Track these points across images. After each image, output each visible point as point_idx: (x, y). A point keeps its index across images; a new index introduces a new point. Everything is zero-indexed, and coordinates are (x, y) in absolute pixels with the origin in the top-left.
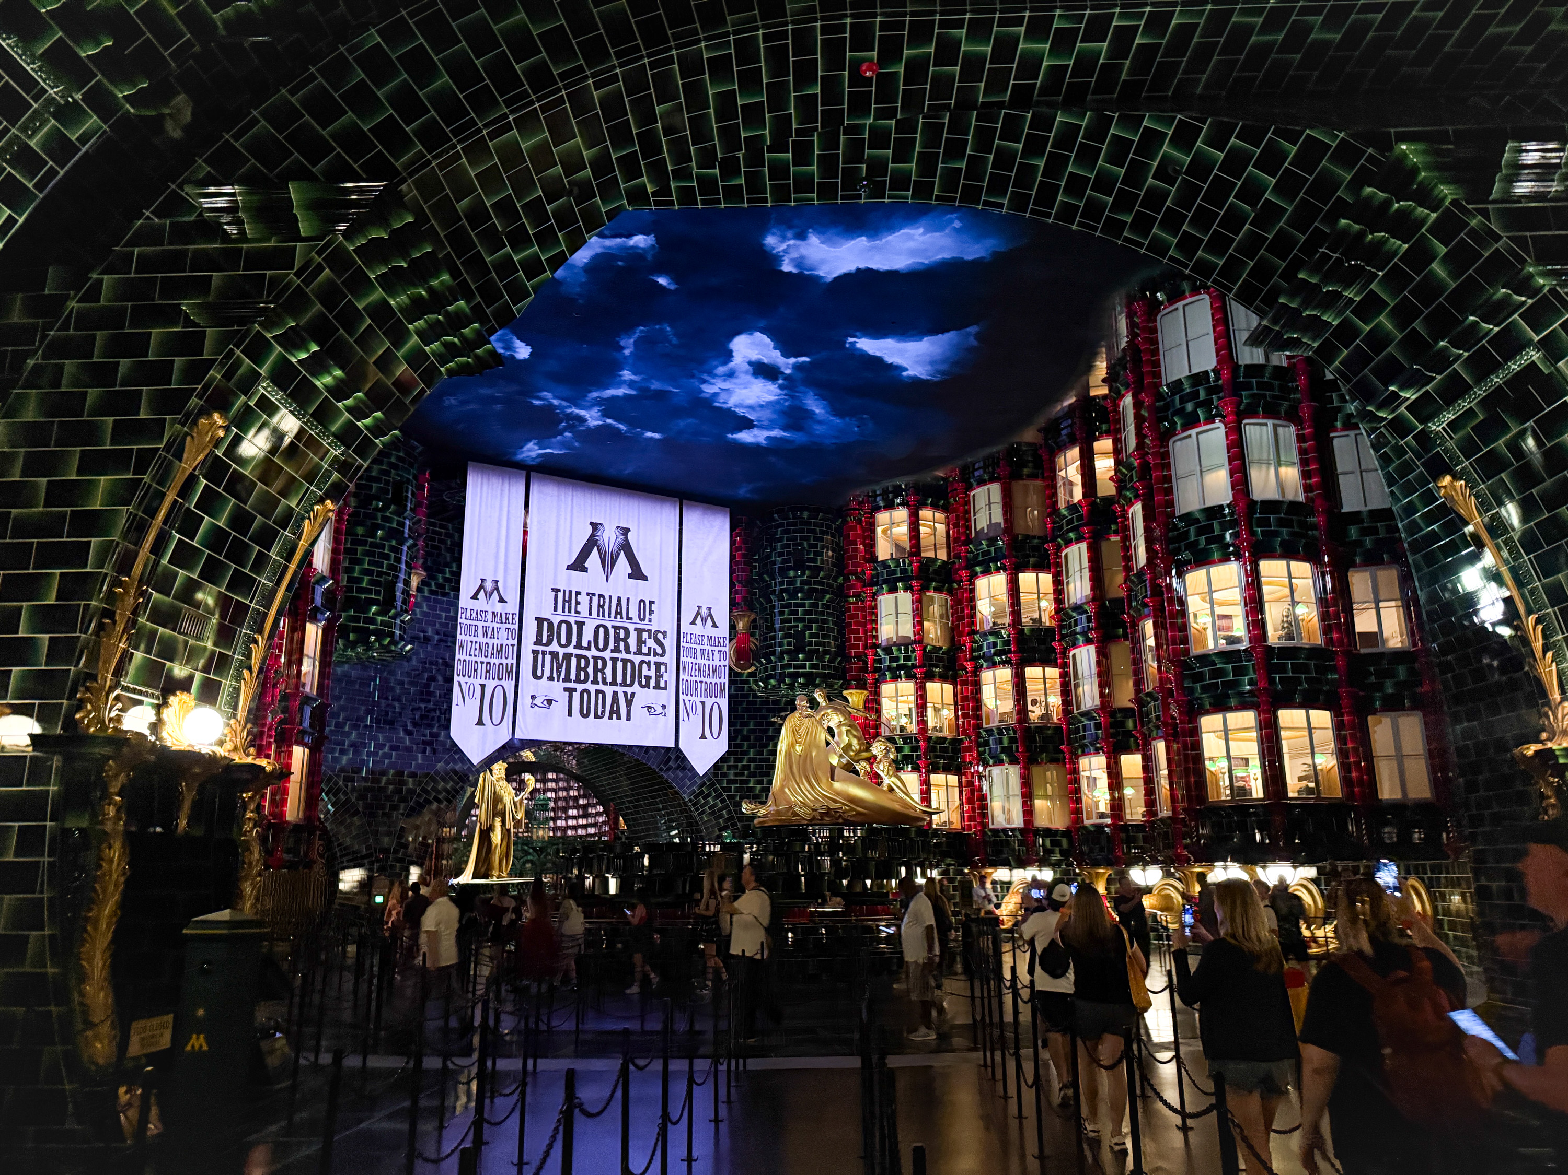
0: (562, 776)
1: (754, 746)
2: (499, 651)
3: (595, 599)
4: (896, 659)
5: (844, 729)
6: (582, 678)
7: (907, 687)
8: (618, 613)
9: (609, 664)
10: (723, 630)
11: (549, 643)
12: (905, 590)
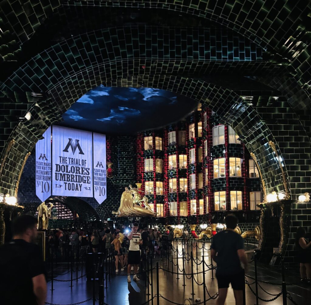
0: (60, 203)
1: (113, 197)
2: (47, 173)
3: (71, 160)
4: (149, 176)
5: (136, 194)
6: (68, 180)
7: (152, 183)
8: (77, 163)
9: (75, 176)
10: (105, 168)
11: (59, 171)
12: (152, 158)
